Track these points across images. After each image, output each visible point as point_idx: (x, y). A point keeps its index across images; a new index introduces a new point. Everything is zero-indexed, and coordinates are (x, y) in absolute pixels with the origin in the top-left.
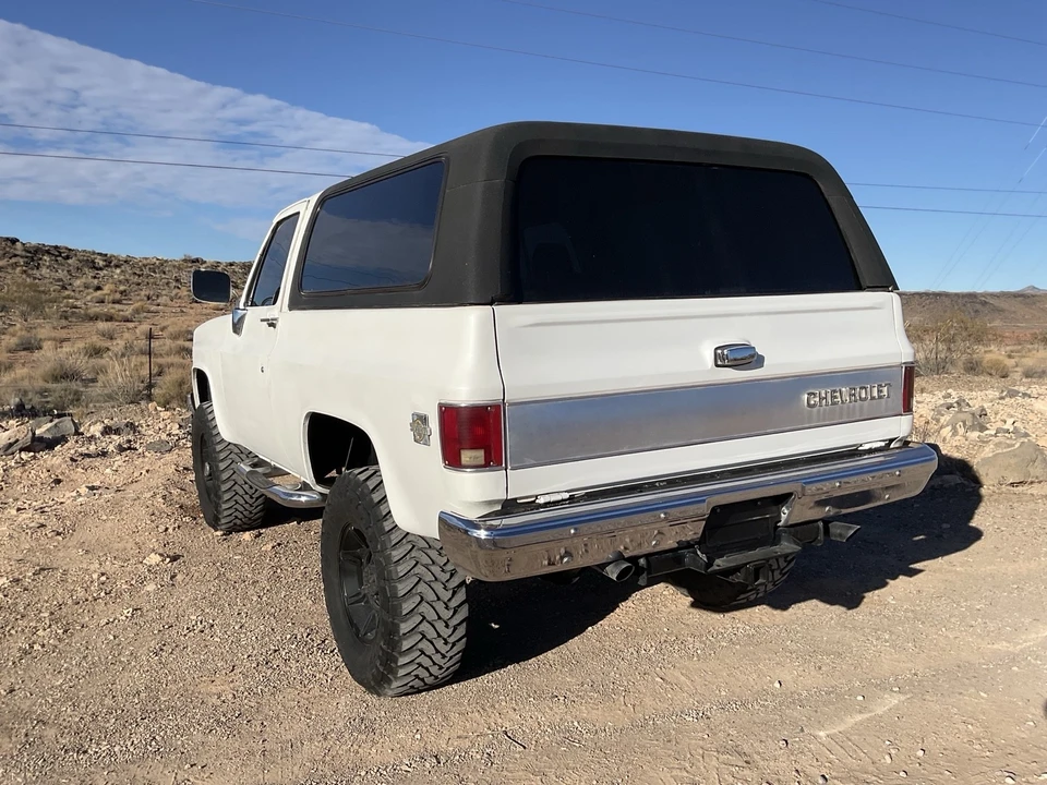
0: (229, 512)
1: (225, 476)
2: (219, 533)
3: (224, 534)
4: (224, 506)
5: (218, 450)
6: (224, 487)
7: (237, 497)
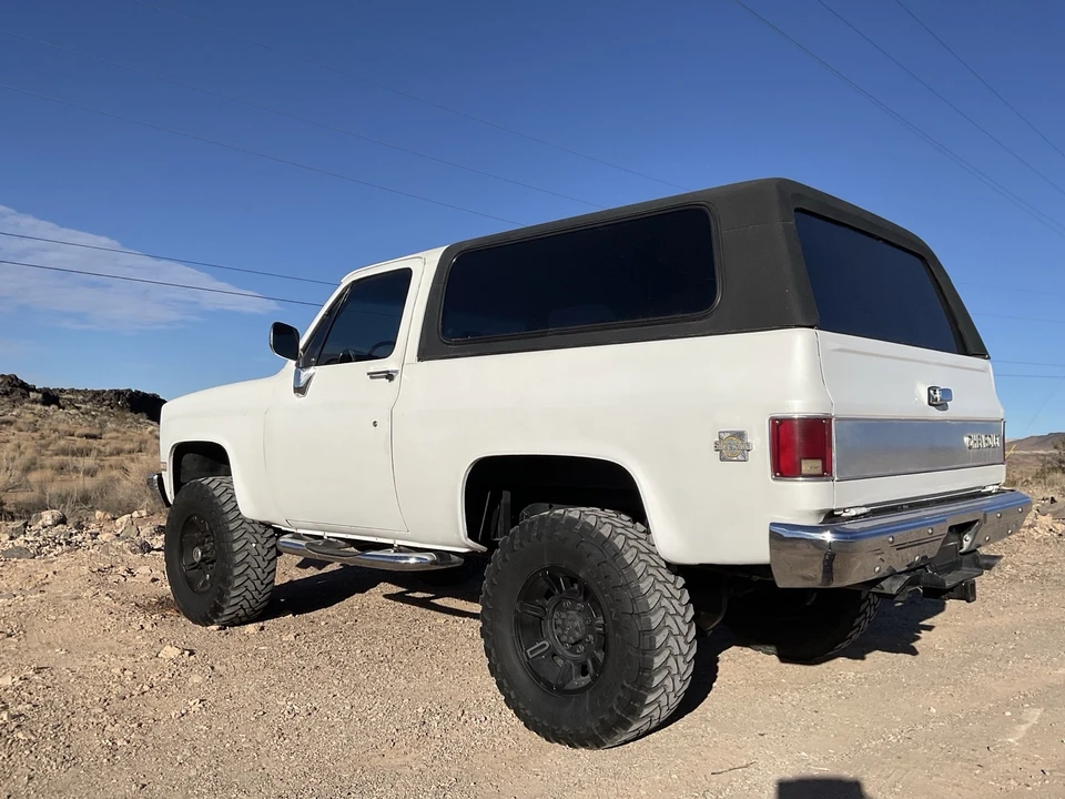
0: (236, 601)
1: (239, 558)
2: (215, 627)
3: (220, 629)
4: (234, 593)
5: (231, 529)
6: (237, 571)
7: (248, 583)
